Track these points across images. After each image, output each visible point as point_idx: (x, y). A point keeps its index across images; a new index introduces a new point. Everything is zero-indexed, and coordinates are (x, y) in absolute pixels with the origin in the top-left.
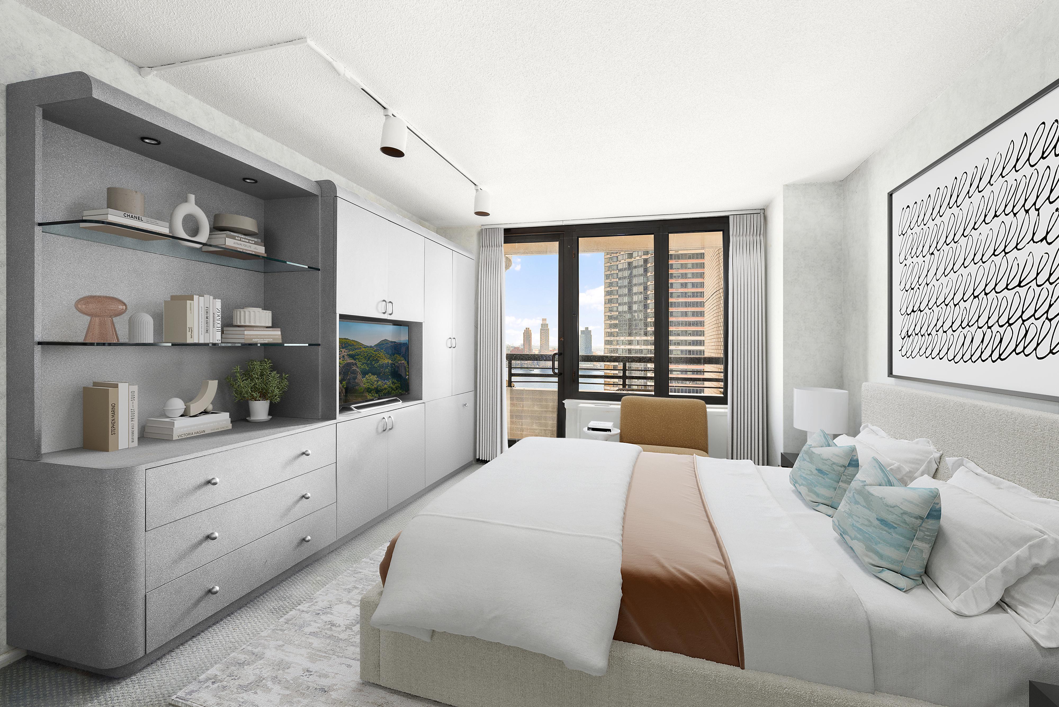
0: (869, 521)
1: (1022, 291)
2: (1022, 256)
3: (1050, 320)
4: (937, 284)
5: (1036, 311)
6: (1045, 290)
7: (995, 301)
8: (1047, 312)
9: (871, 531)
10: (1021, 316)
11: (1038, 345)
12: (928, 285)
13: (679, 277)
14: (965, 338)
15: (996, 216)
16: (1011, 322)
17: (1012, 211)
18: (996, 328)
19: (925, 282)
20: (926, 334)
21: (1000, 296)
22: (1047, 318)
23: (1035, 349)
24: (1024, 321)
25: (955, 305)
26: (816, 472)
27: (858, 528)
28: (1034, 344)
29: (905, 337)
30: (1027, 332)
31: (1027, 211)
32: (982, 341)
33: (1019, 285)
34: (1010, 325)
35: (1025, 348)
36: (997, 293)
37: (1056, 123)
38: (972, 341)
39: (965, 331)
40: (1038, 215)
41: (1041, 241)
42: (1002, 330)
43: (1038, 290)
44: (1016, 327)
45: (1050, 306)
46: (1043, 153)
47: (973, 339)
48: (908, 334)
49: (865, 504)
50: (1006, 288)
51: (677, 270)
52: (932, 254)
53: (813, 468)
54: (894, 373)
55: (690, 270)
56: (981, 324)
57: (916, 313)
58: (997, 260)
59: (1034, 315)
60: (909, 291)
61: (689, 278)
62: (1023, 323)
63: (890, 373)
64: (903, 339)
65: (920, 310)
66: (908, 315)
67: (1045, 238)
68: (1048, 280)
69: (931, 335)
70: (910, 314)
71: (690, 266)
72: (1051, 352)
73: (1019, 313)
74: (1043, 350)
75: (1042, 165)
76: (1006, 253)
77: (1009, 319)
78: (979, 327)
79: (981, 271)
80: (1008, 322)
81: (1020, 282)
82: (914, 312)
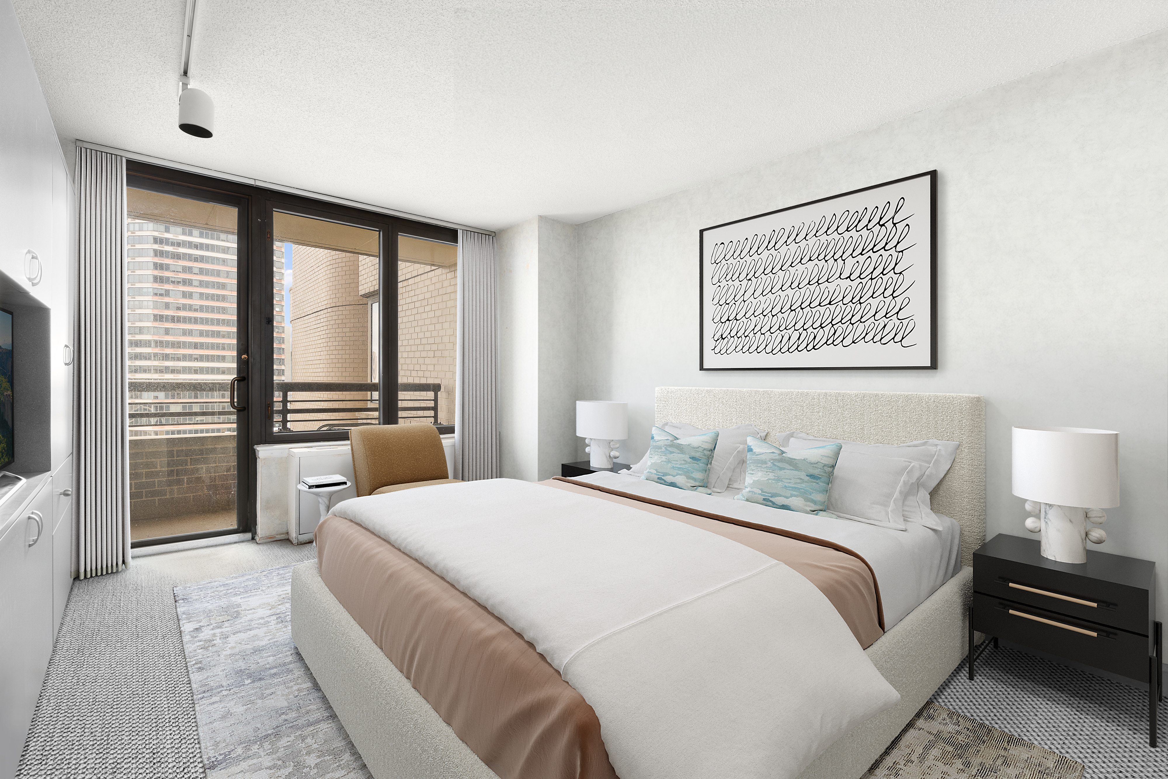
0: (801, 479)
1: (832, 308)
2: (832, 287)
3: (853, 324)
4: (755, 302)
5: (842, 319)
6: (849, 307)
7: (810, 313)
8: (850, 319)
9: (804, 486)
10: (831, 322)
11: (844, 339)
12: (744, 301)
13: (179, 282)
14: (783, 337)
15: (810, 260)
16: (822, 326)
17: (824, 258)
18: (810, 330)
19: (742, 299)
20: (743, 336)
21: (814, 310)
22: (850, 323)
23: (842, 341)
24: (833, 325)
25: (773, 316)
26: (691, 460)
27: (792, 487)
28: (841, 338)
29: (718, 340)
30: (835, 331)
31: (836, 260)
32: (799, 339)
33: (830, 304)
34: (822, 328)
35: (834, 341)
36: (811, 308)
37: (857, 213)
38: (789, 339)
39: (783, 333)
40: (844, 263)
41: (847, 278)
42: (816, 331)
43: (844, 307)
44: (827, 329)
45: (853, 316)
46: (848, 228)
47: (790, 338)
48: (722, 337)
49: (792, 468)
50: (819, 305)
51: (177, 273)
52: (750, 280)
53: (687, 457)
54: (704, 367)
55: (195, 275)
56: (797, 328)
57: (731, 322)
58: (812, 288)
59: (841, 321)
60: (723, 306)
61: (195, 286)
62: (832, 326)
63: (702, 368)
64: (716, 341)
65: (736, 319)
66: (722, 323)
67: (849, 277)
68: (851, 301)
69: (748, 337)
70: (725, 322)
71: (196, 271)
72: (853, 342)
73: (829, 320)
74: (848, 341)
75: (847, 235)
76: (819, 284)
77: (821, 324)
78: (795, 330)
79: (798, 293)
80: (821, 326)
81: (830, 302)
82: (729, 321)
